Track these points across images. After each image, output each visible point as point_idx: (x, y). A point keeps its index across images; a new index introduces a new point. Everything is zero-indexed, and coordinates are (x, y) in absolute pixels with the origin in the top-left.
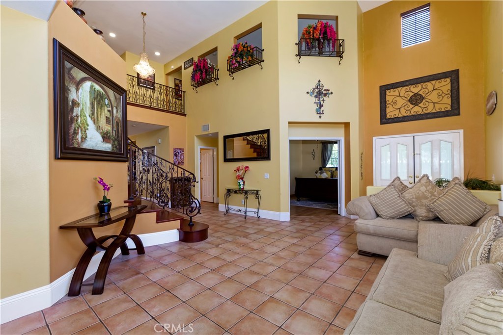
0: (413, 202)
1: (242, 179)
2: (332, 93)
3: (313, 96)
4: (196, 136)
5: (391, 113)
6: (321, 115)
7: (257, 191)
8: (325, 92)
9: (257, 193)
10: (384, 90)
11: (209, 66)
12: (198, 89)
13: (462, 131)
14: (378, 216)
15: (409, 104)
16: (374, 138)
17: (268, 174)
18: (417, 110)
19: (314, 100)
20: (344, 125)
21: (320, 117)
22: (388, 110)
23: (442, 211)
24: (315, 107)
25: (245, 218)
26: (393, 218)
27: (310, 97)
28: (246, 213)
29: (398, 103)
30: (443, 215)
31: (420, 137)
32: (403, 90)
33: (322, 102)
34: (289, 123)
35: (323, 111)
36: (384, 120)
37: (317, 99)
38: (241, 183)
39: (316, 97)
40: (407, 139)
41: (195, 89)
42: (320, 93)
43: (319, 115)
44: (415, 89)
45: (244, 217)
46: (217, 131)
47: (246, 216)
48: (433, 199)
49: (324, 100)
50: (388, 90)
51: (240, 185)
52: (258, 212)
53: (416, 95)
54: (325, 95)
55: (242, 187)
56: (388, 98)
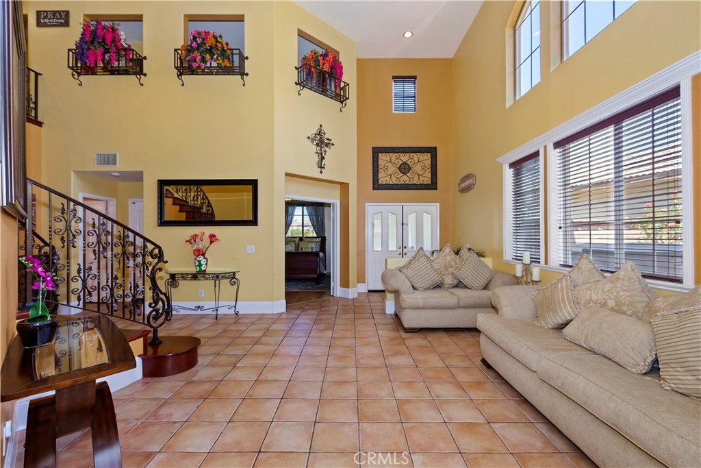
0: (441, 271)
1: (203, 255)
2: (333, 144)
3: (315, 143)
4: (74, 172)
5: (383, 178)
6: (323, 170)
7: (234, 273)
8: (326, 141)
9: (232, 276)
10: (377, 151)
11: (124, 44)
12: (82, 78)
13: (438, 204)
14: (414, 288)
15: (399, 171)
16: (367, 204)
17: (253, 247)
18: (405, 179)
19: (314, 148)
20: (339, 186)
21: (321, 172)
22: (380, 175)
23: (466, 277)
24: (316, 158)
25: (216, 318)
26: (427, 289)
27: (311, 144)
28: (217, 310)
29: (389, 168)
30: (466, 281)
31: (408, 207)
32: (394, 156)
33: (324, 153)
34: (287, 174)
35: (324, 164)
36: (377, 186)
37: (319, 148)
38: (202, 263)
39: (317, 145)
40: (397, 208)
41: (76, 76)
42: (321, 141)
43: (320, 169)
44: (405, 158)
45: (215, 316)
46: (140, 169)
47: (217, 315)
48: (457, 267)
49: (325, 151)
50: (381, 153)
51: (200, 265)
52: (235, 307)
53: (405, 163)
54: (327, 145)
55: (203, 268)
56: (380, 162)
